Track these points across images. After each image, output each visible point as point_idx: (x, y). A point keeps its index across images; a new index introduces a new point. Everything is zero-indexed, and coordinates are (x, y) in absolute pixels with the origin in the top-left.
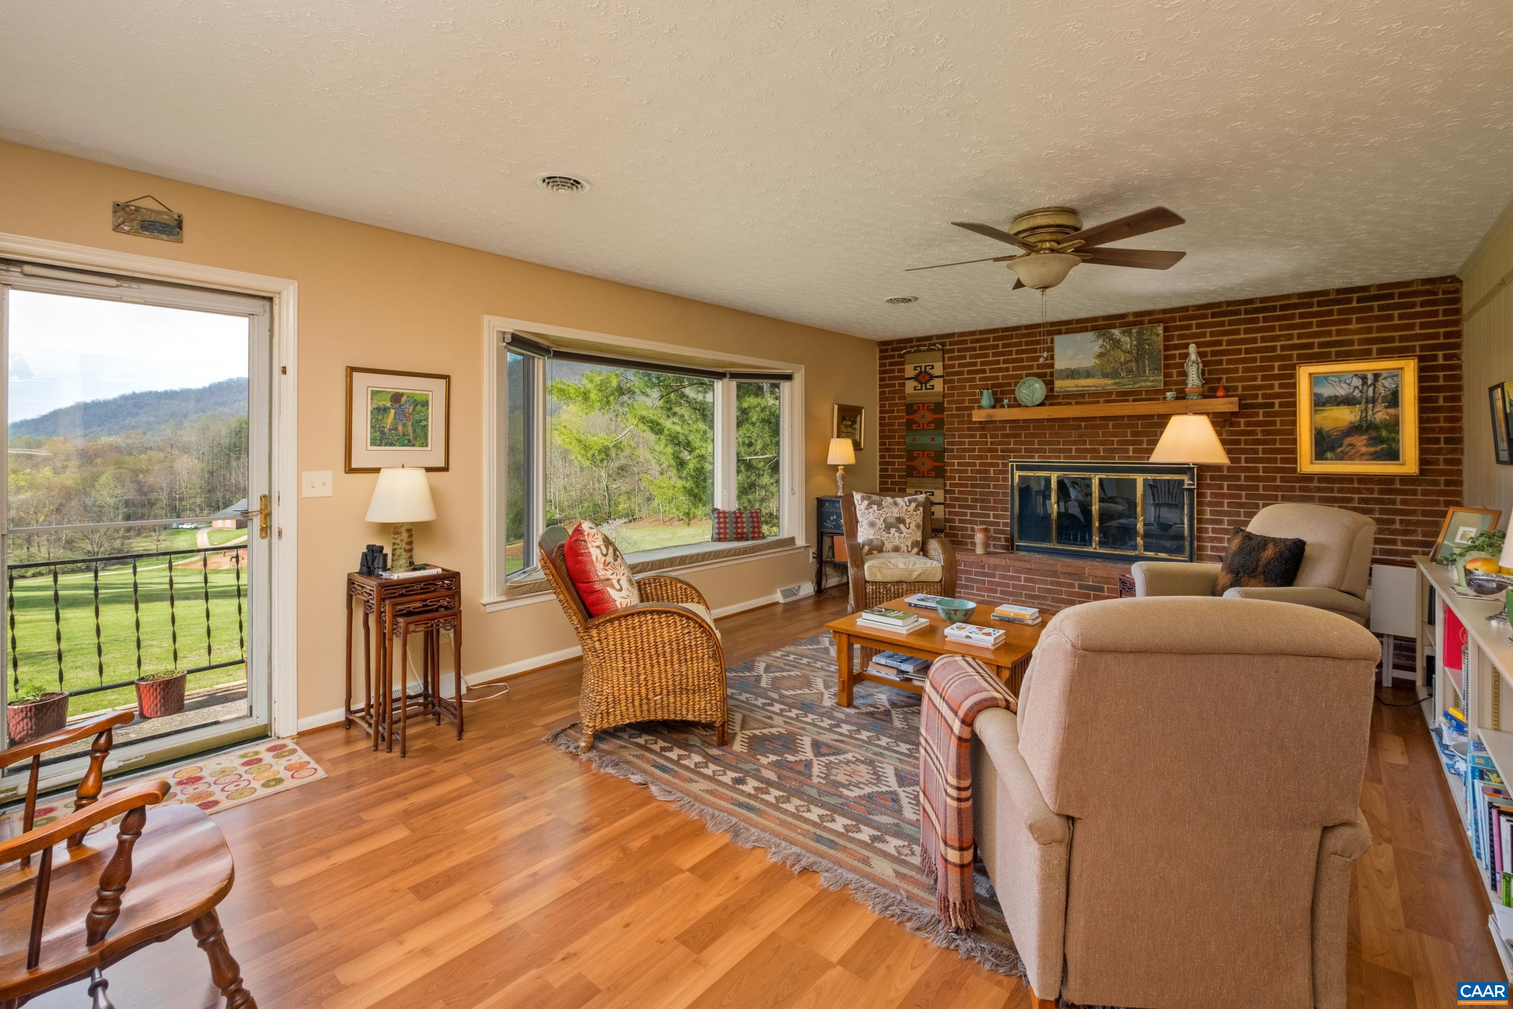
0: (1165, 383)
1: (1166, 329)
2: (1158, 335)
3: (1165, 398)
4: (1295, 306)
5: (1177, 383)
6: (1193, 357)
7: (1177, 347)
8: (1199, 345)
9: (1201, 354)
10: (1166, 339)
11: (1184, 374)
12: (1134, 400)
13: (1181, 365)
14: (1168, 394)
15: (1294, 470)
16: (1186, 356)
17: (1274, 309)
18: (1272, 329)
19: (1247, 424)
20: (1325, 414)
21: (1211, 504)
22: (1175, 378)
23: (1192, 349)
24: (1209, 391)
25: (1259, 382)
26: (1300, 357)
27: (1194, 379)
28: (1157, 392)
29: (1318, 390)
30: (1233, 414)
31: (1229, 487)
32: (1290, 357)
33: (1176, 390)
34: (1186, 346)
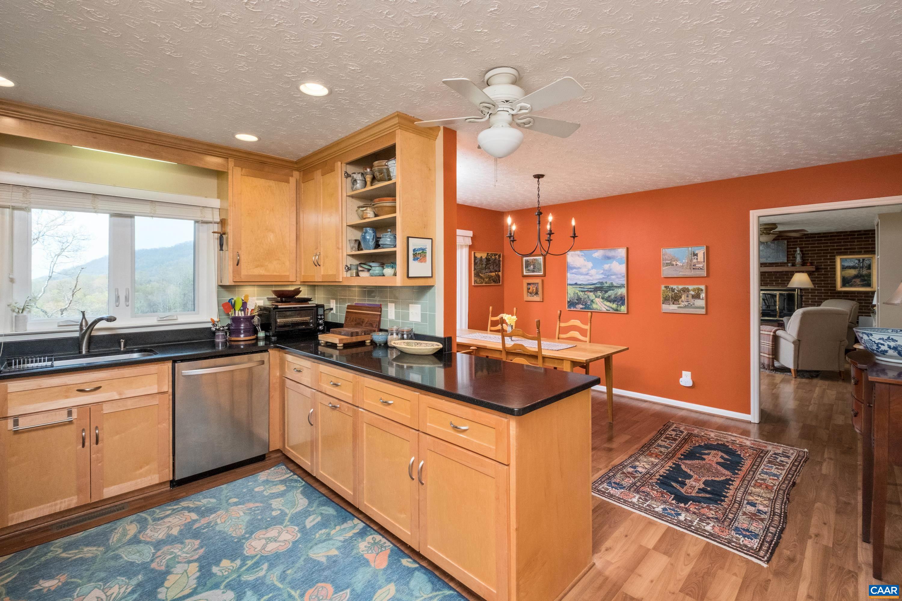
0: (788, 260)
1: (788, 242)
2: (785, 244)
3: (788, 266)
4: (836, 236)
5: (792, 260)
6: (798, 252)
7: (792, 248)
8: (800, 248)
9: (801, 251)
10: (788, 245)
11: (795, 257)
12: (776, 266)
13: (794, 254)
14: (789, 264)
15: (835, 290)
16: (796, 251)
17: (828, 236)
18: (827, 243)
19: (818, 275)
20: (846, 272)
21: (804, 302)
22: (791, 259)
23: (798, 249)
24: (804, 264)
25: (822, 261)
26: (837, 253)
27: (798, 259)
28: (785, 263)
29: (843, 264)
30: (813, 272)
31: (811, 296)
32: (833, 253)
33: (792, 263)
34: (796, 248)
